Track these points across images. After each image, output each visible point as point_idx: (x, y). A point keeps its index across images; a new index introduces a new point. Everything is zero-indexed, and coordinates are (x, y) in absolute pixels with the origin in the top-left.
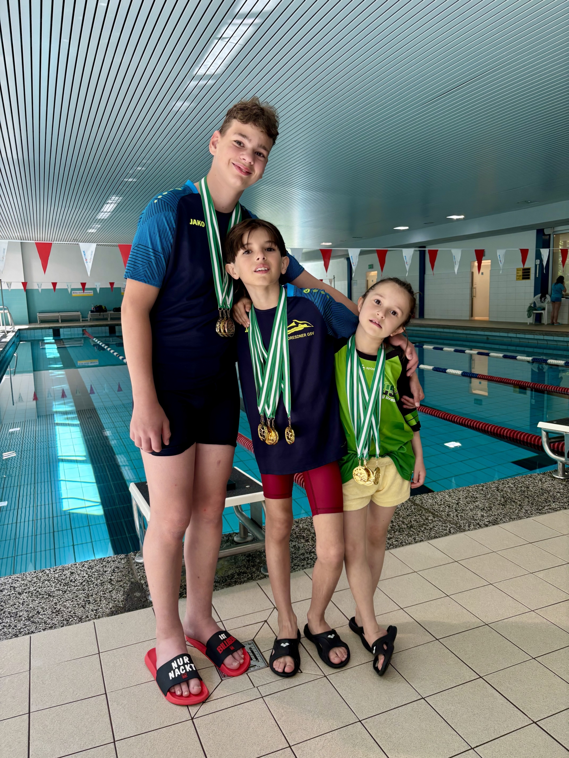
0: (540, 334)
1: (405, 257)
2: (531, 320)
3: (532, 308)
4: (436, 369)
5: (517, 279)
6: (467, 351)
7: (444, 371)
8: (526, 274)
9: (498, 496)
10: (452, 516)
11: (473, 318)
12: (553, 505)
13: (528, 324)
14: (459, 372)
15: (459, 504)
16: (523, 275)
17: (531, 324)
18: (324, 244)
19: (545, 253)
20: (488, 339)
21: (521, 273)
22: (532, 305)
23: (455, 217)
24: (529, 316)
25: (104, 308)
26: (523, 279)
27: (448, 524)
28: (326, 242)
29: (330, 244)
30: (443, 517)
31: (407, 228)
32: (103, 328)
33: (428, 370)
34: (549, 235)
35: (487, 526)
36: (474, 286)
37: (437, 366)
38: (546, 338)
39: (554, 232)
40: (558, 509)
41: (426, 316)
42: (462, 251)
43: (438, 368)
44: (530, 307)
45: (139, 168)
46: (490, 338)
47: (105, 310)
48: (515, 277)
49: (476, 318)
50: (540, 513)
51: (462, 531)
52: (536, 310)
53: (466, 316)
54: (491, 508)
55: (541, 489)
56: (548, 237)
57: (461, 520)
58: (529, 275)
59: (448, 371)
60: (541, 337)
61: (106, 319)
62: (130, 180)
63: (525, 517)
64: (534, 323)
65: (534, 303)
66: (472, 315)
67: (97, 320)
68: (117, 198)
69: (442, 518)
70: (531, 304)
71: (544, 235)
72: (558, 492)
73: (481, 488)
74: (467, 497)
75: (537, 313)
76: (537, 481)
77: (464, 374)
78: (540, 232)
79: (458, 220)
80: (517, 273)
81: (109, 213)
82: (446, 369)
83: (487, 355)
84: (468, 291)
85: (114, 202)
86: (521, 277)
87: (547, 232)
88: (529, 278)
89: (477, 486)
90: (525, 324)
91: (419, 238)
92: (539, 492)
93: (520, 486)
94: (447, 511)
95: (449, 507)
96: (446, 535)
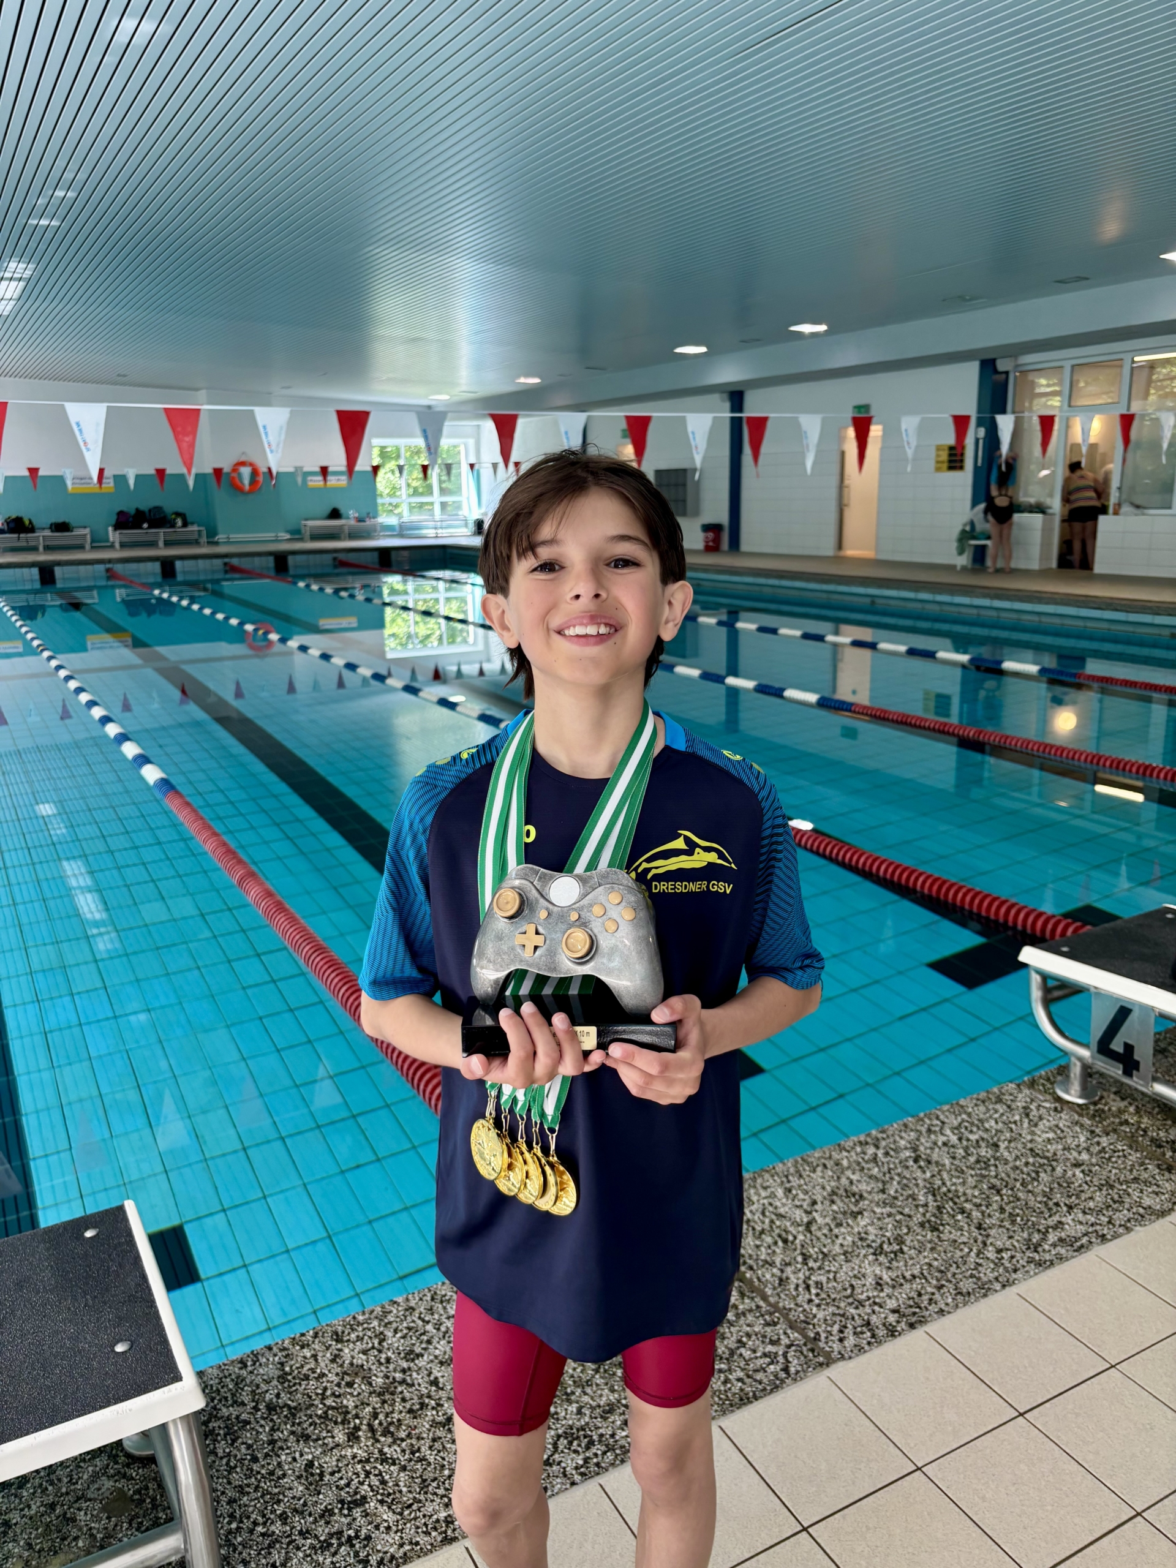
0: (985, 596)
1: (693, 433)
2: (963, 561)
3: (968, 534)
4: (762, 689)
5: (938, 469)
6: (830, 638)
7: (778, 693)
8: (955, 460)
9: (917, 1185)
10: (792, 1287)
11: (842, 553)
12: (1073, 1225)
13: (959, 568)
14: (812, 698)
15: (814, 1228)
16: (950, 461)
17: (964, 569)
18: (522, 380)
19: (1005, 424)
20: (873, 603)
21: (944, 456)
22: (968, 528)
23: (806, 328)
24: (961, 552)
25: (27, 522)
26: (951, 468)
27: (780, 1328)
28: (527, 376)
29: (537, 380)
30: (768, 1291)
31: (703, 349)
32: (25, 570)
33: (746, 690)
34: (1007, 373)
35: (892, 1333)
36: (846, 482)
37: (765, 682)
38: (997, 604)
39: (1017, 366)
40: (1085, 1240)
41: (744, 547)
42: (824, 420)
43: (767, 686)
44: (963, 532)
45: (60, 193)
46: (879, 601)
47: (31, 529)
48: (931, 464)
49: (849, 552)
50: (1039, 1264)
51: (821, 1365)
52: (974, 538)
53: (828, 549)
54: (900, 1240)
55: (1031, 1150)
56: (1004, 376)
57: (818, 1306)
58: (962, 461)
59: (789, 693)
60: (986, 602)
61: (34, 549)
62: (44, 222)
63: (998, 1286)
64: (970, 566)
65: (972, 524)
66: (840, 546)
67: (14, 550)
68: (22, 266)
69: (765, 1298)
70: (965, 525)
71: (996, 371)
72: (1077, 1165)
73: (871, 1150)
74: (833, 1193)
75: (977, 547)
76: (1017, 1118)
77: (825, 703)
78: (988, 366)
79: (814, 335)
80: (938, 456)
81: (12, 303)
82: (783, 690)
83: (872, 646)
84: (833, 493)
85: (16, 275)
86: (945, 465)
87: (1002, 366)
88: (961, 468)
89: (860, 1143)
90: (951, 568)
91: (729, 373)
92: (1027, 1164)
93: (973, 1137)
94: (778, 1261)
95: (785, 1241)
96: (776, 1386)
